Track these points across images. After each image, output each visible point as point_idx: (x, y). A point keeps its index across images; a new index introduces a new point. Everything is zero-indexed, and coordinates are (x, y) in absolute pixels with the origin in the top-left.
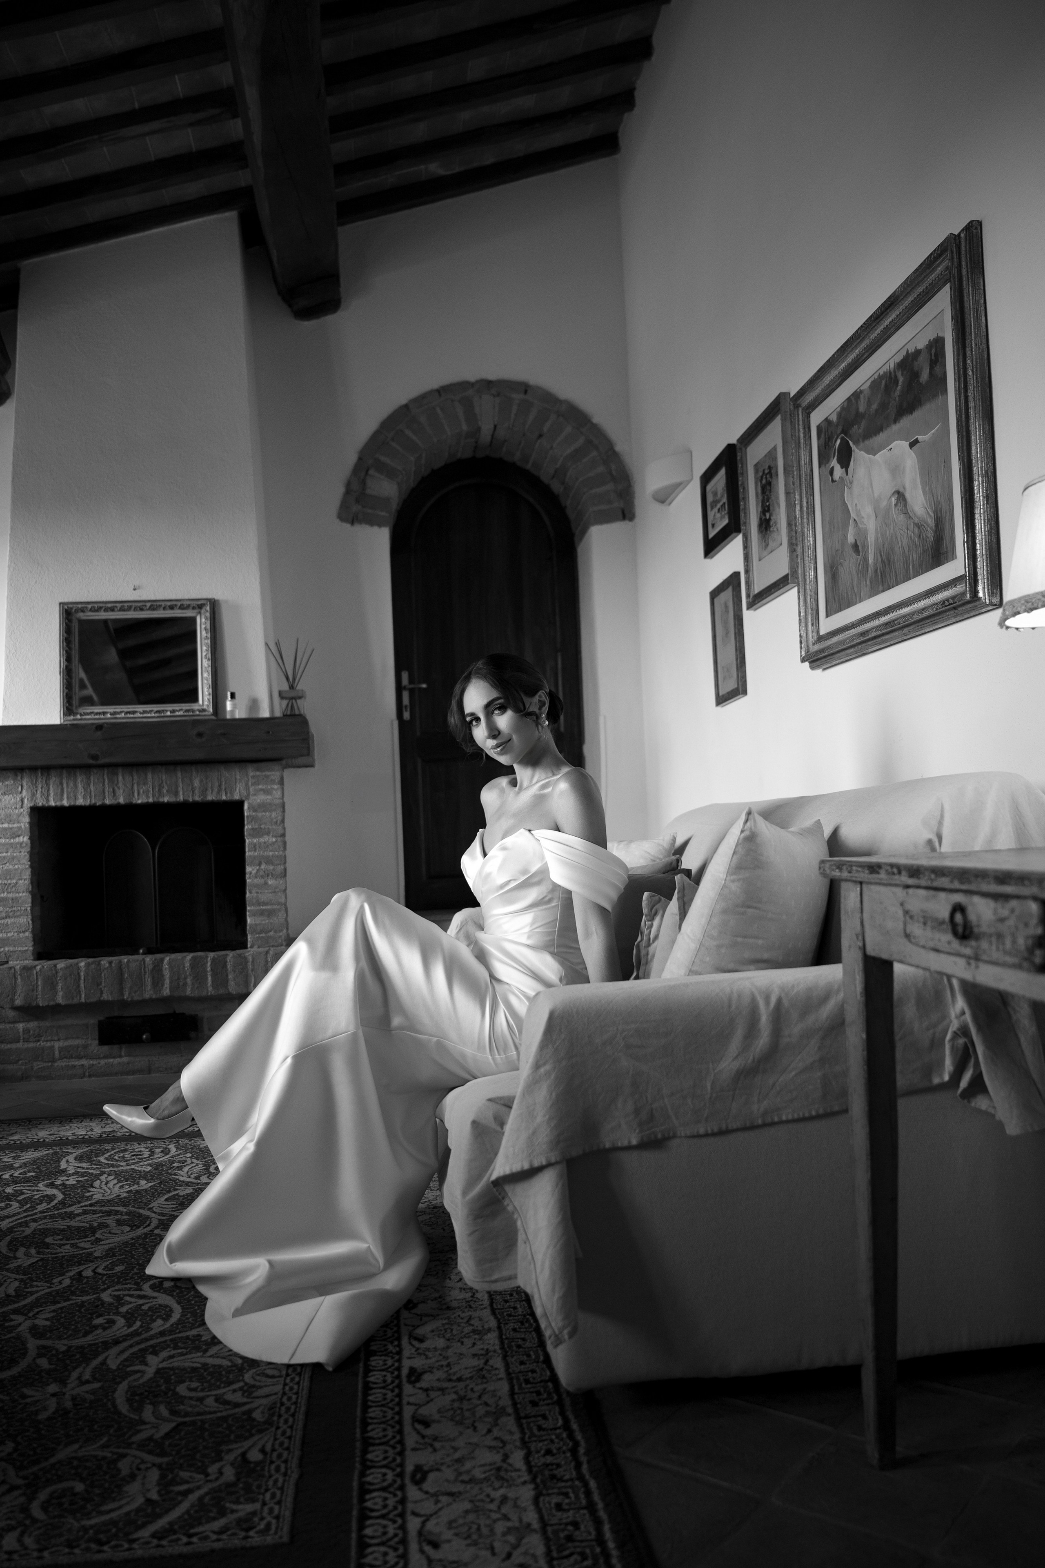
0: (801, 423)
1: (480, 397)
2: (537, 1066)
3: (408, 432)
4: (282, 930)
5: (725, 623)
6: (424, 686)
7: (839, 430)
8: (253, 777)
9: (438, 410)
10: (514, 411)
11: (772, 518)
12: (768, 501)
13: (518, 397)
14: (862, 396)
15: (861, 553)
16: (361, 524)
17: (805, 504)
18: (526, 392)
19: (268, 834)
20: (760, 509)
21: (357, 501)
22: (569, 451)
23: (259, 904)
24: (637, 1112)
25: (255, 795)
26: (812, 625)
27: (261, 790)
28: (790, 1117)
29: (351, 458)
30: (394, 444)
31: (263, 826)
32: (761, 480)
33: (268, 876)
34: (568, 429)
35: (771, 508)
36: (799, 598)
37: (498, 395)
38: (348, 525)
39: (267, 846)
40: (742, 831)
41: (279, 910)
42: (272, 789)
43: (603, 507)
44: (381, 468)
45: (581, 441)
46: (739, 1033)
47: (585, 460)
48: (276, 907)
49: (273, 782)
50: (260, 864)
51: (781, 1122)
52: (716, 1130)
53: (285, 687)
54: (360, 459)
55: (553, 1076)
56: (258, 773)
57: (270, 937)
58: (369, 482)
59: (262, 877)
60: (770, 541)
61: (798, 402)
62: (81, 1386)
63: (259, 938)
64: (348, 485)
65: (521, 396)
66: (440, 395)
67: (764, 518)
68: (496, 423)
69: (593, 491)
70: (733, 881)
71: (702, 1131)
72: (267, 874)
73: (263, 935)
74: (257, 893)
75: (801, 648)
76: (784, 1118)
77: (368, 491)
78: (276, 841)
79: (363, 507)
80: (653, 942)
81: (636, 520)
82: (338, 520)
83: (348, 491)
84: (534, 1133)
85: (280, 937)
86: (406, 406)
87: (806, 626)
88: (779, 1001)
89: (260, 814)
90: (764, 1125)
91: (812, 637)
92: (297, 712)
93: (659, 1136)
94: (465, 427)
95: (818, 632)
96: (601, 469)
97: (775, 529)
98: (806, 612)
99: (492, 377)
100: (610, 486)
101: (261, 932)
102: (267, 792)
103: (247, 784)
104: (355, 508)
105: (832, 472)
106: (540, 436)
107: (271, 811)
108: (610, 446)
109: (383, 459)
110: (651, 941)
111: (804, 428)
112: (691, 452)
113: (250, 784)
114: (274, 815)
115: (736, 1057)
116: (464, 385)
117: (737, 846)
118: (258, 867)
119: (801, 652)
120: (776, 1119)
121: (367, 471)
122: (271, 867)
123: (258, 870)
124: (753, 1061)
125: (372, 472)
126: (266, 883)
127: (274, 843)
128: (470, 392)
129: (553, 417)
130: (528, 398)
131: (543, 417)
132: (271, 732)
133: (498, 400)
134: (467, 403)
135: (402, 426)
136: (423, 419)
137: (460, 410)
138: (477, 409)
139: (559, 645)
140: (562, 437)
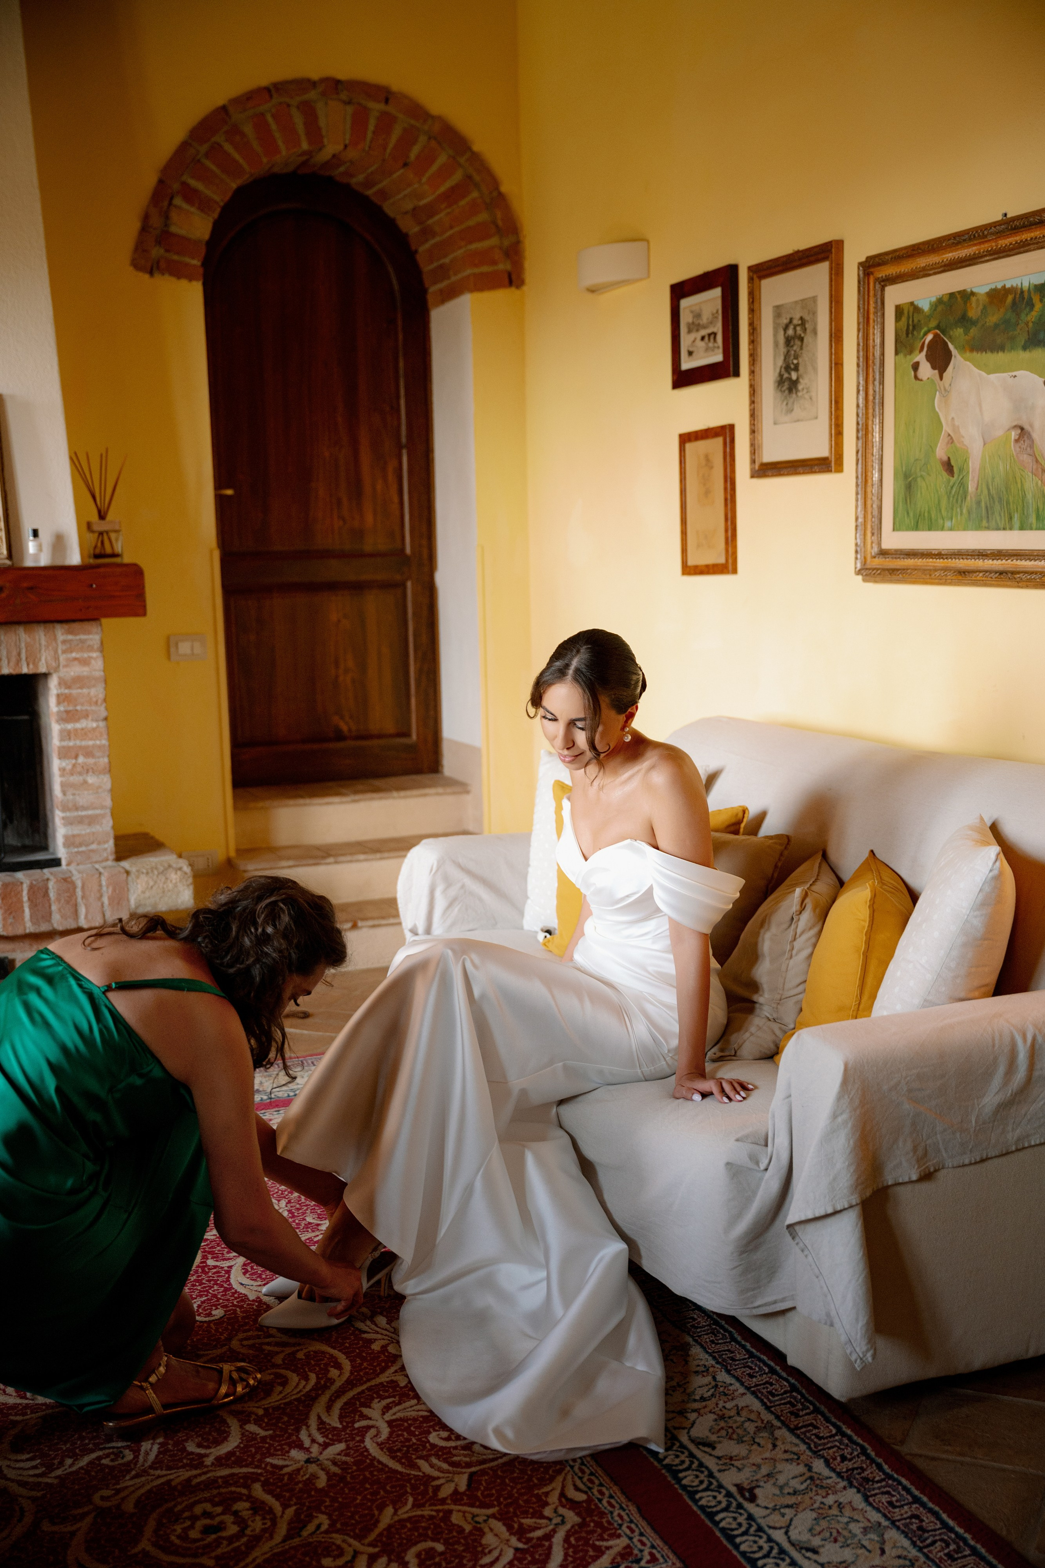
0: (872, 293)
1: (326, 103)
2: (834, 1116)
3: (228, 147)
4: (107, 842)
5: (705, 481)
6: (229, 492)
7: (933, 324)
8: (64, 642)
9: (270, 119)
10: (371, 127)
11: (801, 380)
12: (796, 357)
13: (376, 107)
14: (974, 299)
15: (956, 475)
16: (163, 274)
17: (871, 392)
18: (387, 101)
19: (86, 716)
20: (780, 362)
21: (159, 242)
22: (442, 189)
23: (77, 809)
24: (915, 1149)
25: (66, 666)
26: (873, 534)
27: (75, 659)
28: (1038, 1142)
29: (150, 180)
30: (208, 163)
31: (79, 708)
32: (786, 328)
33: (87, 772)
34: (442, 159)
35: (801, 368)
36: (857, 500)
37: (349, 103)
38: (146, 276)
39: (84, 734)
41: (103, 816)
42: (91, 658)
43: (485, 269)
44: (190, 195)
45: (457, 177)
46: (1001, 1070)
47: (462, 203)
48: (98, 812)
49: (90, 649)
50: (76, 757)
51: (1031, 1146)
52: (978, 1160)
53: (94, 517)
54: (161, 182)
55: (850, 1125)
56: (70, 637)
57: (92, 851)
58: (174, 215)
59: (80, 774)
60: (796, 407)
61: (872, 270)
62: (324, 1449)
63: (77, 852)
64: (146, 218)
65: (381, 106)
66: (271, 96)
67: (786, 375)
68: (347, 142)
69: (474, 246)
71: (967, 1162)
72: (87, 770)
73: (83, 849)
74: (74, 794)
75: (856, 558)
76: (1033, 1143)
77: (173, 229)
78: (98, 727)
79: (167, 251)
81: (525, 288)
82: (131, 268)
83: (145, 228)
84: (834, 1179)
85: (106, 849)
86: (224, 108)
87: (865, 535)
88: (1034, 1039)
89: (74, 692)
90: (1018, 1150)
91: (872, 547)
92: (108, 550)
93: (932, 1170)
94: (305, 146)
95: (879, 544)
96: (483, 217)
97: (807, 396)
98: (865, 517)
99: (341, 76)
100: (494, 241)
101: (80, 845)
102: (85, 662)
103: (56, 652)
104: (157, 252)
105: (916, 367)
106: (405, 165)
107: (89, 687)
108: (494, 183)
109: (193, 183)
111: (876, 302)
112: (648, 241)
113: (60, 651)
114: (93, 692)
115: (997, 1093)
116: (304, 84)
118: (74, 761)
119: (856, 563)
120: (1026, 1145)
121: (172, 198)
122: (91, 761)
123: (74, 766)
124: (1012, 1095)
125: (178, 201)
126: (85, 782)
127: (94, 729)
128: (312, 95)
129: (422, 139)
130: (391, 109)
131: (408, 138)
132: (94, 586)
133: (350, 109)
134: (308, 110)
135: (219, 138)
136: (248, 129)
137: (299, 121)
138: (322, 122)
139: (404, 440)
140: (434, 168)
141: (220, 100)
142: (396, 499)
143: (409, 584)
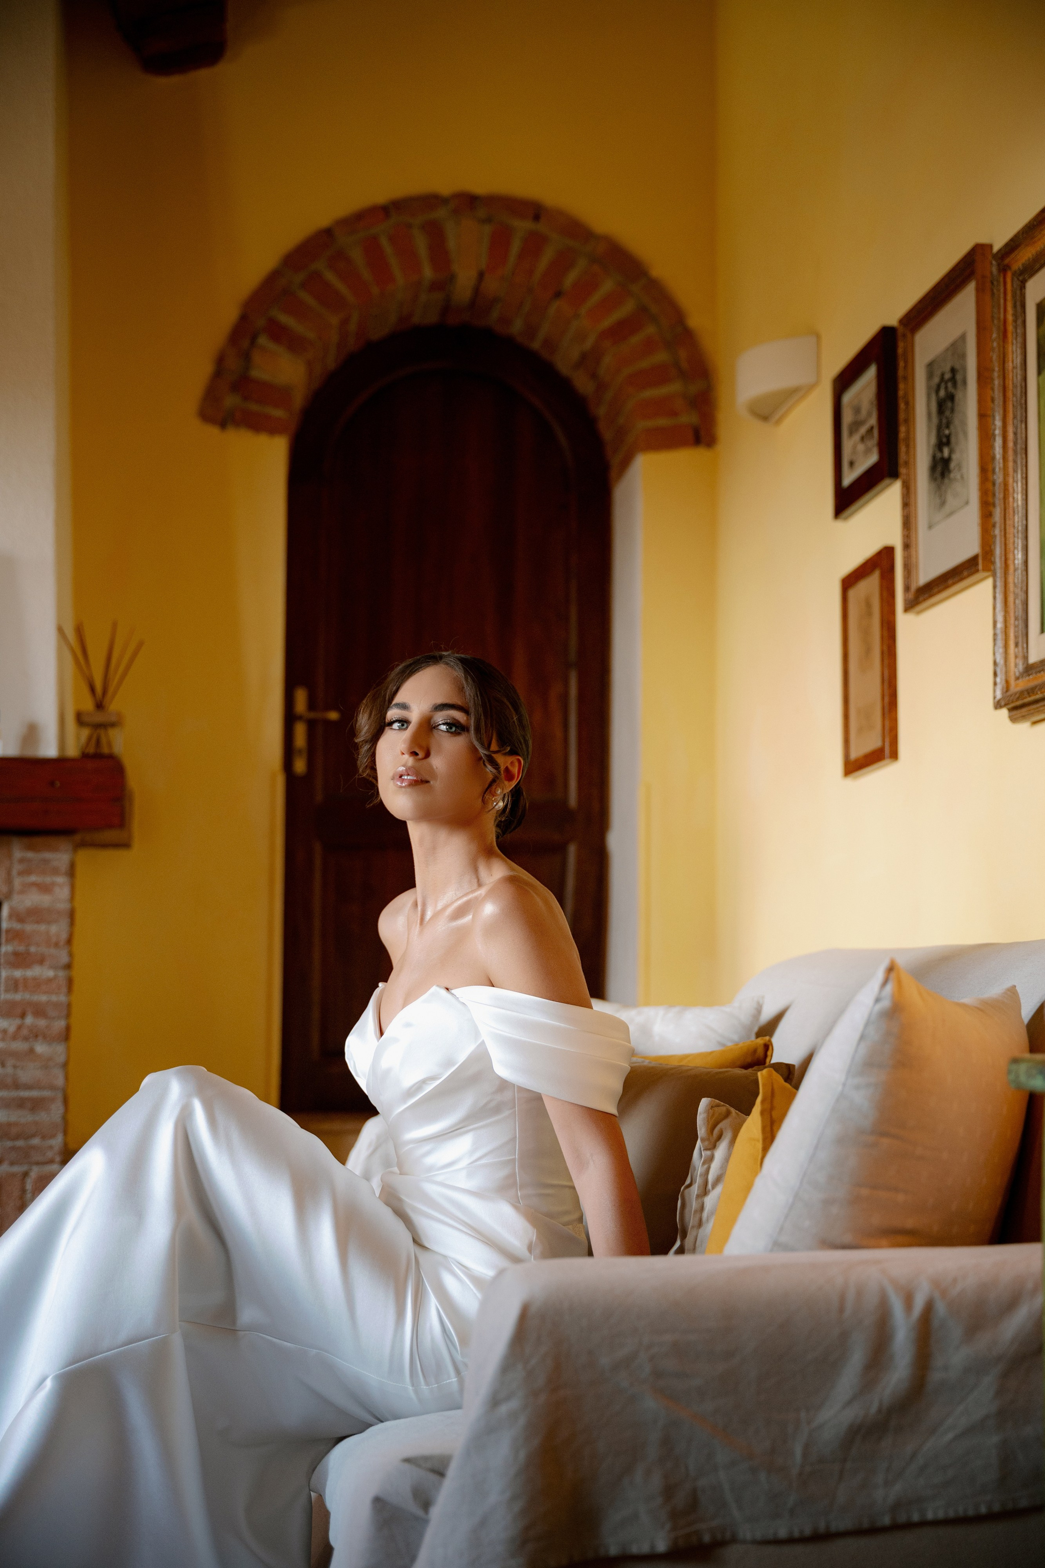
0: (1009, 297)
1: (458, 223)
2: (494, 1401)
3: (330, 276)
4: (53, 1136)
5: (866, 633)
6: (333, 716)
8: (21, 861)
9: (384, 242)
10: (515, 250)
11: (954, 457)
12: (948, 427)
13: (522, 226)
16: (238, 428)
17: (1011, 436)
18: (537, 218)
19: (41, 961)
20: (933, 440)
21: (234, 389)
22: (606, 323)
23: (17, 1086)
24: (669, 1492)
25: (22, 892)
26: (1017, 645)
27: (34, 884)
28: (941, 1515)
29: (229, 315)
30: (303, 295)
31: (33, 949)
32: (937, 391)
33: (36, 1036)
34: (607, 286)
35: (953, 440)
36: (995, 598)
37: (488, 220)
38: (216, 430)
39: (37, 985)
40: (878, 1000)
41: (52, 1100)
42: (53, 884)
43: (662, 422)
44: (278, 333)
45: (627, 309)
46: (857, 1359)
47: (634, 340)
48: (46, 1093)
49: (55, 871)
50: (23, 1016)
51: (924, 1524)
52: (808, 1531)
53: (88, 705)
54: (243, 317)
55: (522, 1421)
56: (30, 855)
57: (33, 1147)
58: (257, 358)
59: (26, 1039)
60: (948, 495)
61: (1007, 261)
63: (13, 1148)
64: (220, 361)
65: (529, 225)
66: (387, 215)
67: (939, 455)
68: (482, 269)
69: (646, 393)
70: (857, 1087)
71: (783, 1533)
72: (36, 1035)
73: (20, 1143)
74: (15, 1067)
75: (995, 684)
76: (930, 1516)
77: (255, 373)
78: (56, 977)
79: (244, 400)
80: (713, 1188)
81: (718, 447)
82: (198, 420)
83: (219, 371)
84: (483, 1523)
85: (51, 1147)
86: (328, 231)
87: (1006, 646)
88: (929, 1309)
89: (29, 927)
90: (895, 1527)
91: (1016, 665)
92: (105, 750)
93: (707, 1538)
94: (428, 274)
95: (1026, 658)
96: (661, 357)
97: (958, 477)
98: (1006, 621)
100: (674, 387)
101: (17, 1137)
102: (45, 889)
103: (9, 873)
104: (231, 401)
106: (558, 294)
107: (49, 923)
108: (678, 316)
109: (283, 318)
110: (710, 1186)
111: (1015, 306)
112: (818, 337)
113: (14, 872)
114: (54, 929)
115: (849, 1403)
116: (431, 201)
117: (867, 1025)
118: (18, 1021)
119: (995, 691)
120: (916, 1518)
121: (255, 337)
122: (42, 1023)
123: (19, 1028)
124: (880, 1411)
125: (263, 340)
126: (32, 1051)
127: (50, 981)
128: (441, 213)
129: (582, 263)
130: (542, 227)
131: (564, 262)
132: (58, 784)
133: (487, 229)
134: (435, 232)
135: (320, 265)
136: (357, 255)
137: (421, 244)
138: (452, 244)
139: (573, 655)
140: (596, 298)
141: (323, 219)
142: (559, 733)
143: (572, 850)
